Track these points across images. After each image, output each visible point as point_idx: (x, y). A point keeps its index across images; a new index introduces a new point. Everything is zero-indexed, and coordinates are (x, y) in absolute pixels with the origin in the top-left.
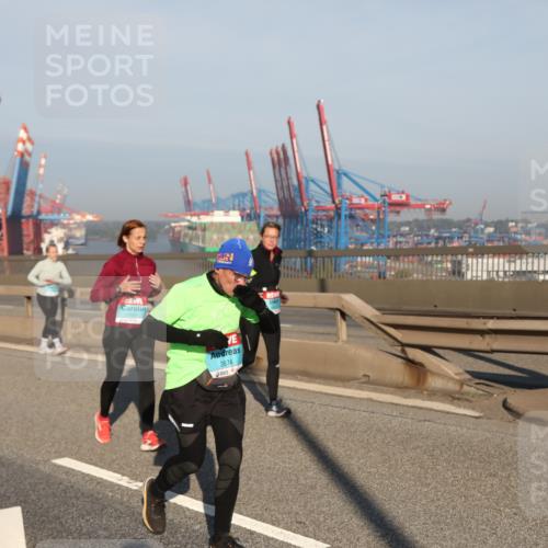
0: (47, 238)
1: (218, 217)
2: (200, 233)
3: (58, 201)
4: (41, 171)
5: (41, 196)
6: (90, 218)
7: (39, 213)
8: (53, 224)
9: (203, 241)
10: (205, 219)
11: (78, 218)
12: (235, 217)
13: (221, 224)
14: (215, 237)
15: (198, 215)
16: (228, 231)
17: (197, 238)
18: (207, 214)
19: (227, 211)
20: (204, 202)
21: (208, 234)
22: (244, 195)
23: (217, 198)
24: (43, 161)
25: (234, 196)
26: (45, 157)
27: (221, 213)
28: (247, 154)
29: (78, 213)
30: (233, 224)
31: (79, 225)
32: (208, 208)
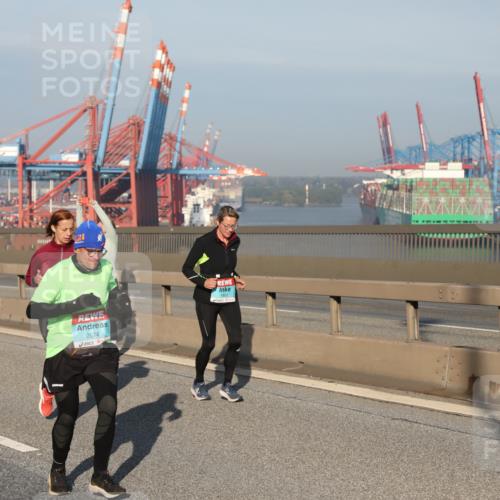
0: (190, 200)
1: (431, 171)
2: (403, 193)
3: (206, 149)
4: (185, 107)
5: (182, 143)
6: (249, 172)
7: (180, 165)
8: (199, 181)
9: (409, 207)
10: (412, 175)
11: (232, 172)
12: (456, 171)
13: (436, 181)
14: (426, 200)
15: (402, 169)
16: (444, 190)
17: (400, 200)
18: (415, 167)
19: (444, 164)
20: (411, 149)
21: (415, 196)
22: (470, 139)
23: (430, 145)
24: (187, 94)
25: (455, 141)
26: (190, 87)
27: (437, 164)
28: (475, 78)
29: (233, 166)
30: (452, 181)
31: (233, 183)
32: (417, 158)
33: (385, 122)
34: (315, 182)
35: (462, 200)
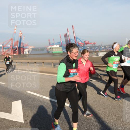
0: (25, 51)
1: (55, 46)
2: (52, 49)
3: (27, 44)
4: (24, 39)
5: (24, 44)
6: (32, 47)
7: (23, 46)
8: (26, 48)
9: (53, 51)
10: (53, 47)
11: (30, 47)
12: (58, 46)
13: (56, 48)
14: (55, 50)
15: (51, 46)
16: (57, 49)
17: (51, 50)
18: (53, 46)
19: (57, 45)
20: (53, 44)
21: (53, 49)
22: (60, 42)
23: (55, 43)
24: (24, 37)
25: (58, 43)
28: (60, 35)
29: (30, 46)
30: (58, 48)
31: (31, 48)
32: (53, 45)
33: (49, 40)
34: (41, 48)
35: (59, 50)
